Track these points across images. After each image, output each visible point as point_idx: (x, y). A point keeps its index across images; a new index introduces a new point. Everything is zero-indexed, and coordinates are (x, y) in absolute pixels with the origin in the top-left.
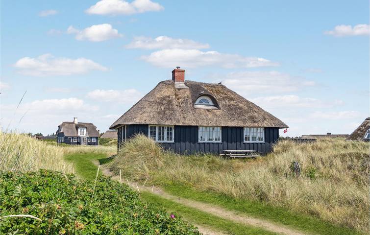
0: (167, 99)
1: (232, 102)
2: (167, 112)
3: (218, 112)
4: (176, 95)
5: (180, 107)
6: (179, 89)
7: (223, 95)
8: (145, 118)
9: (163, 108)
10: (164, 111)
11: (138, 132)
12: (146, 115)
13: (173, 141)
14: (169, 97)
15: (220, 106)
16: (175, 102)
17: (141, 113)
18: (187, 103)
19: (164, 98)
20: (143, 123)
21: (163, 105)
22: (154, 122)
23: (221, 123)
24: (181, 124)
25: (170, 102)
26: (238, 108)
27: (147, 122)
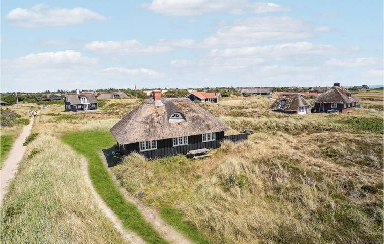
0: (150, 117)
1: (195, 114)
2: (151, 129)
3: (186, 124)
4: (157, 113)
5: (160, 123)
6: (158, 107)
7: (188, 108)
8: (136, 137)
9: (148, 126)
10: (149, 129)
11: (133, 150)
12: (137, 134)
13: (156, 148)
14: (151, 115)
15: (186, 118)
16: (156, 120)
17: (133, 133)
18: (164, 119)
19: (148, 118)
20: (136, 142)
21: (148, 123)
22: (143, 140)
23: (187, 133)
24: (161, 139)
25: (152, 120)
26: (198, 119)
27: (139, 141)
